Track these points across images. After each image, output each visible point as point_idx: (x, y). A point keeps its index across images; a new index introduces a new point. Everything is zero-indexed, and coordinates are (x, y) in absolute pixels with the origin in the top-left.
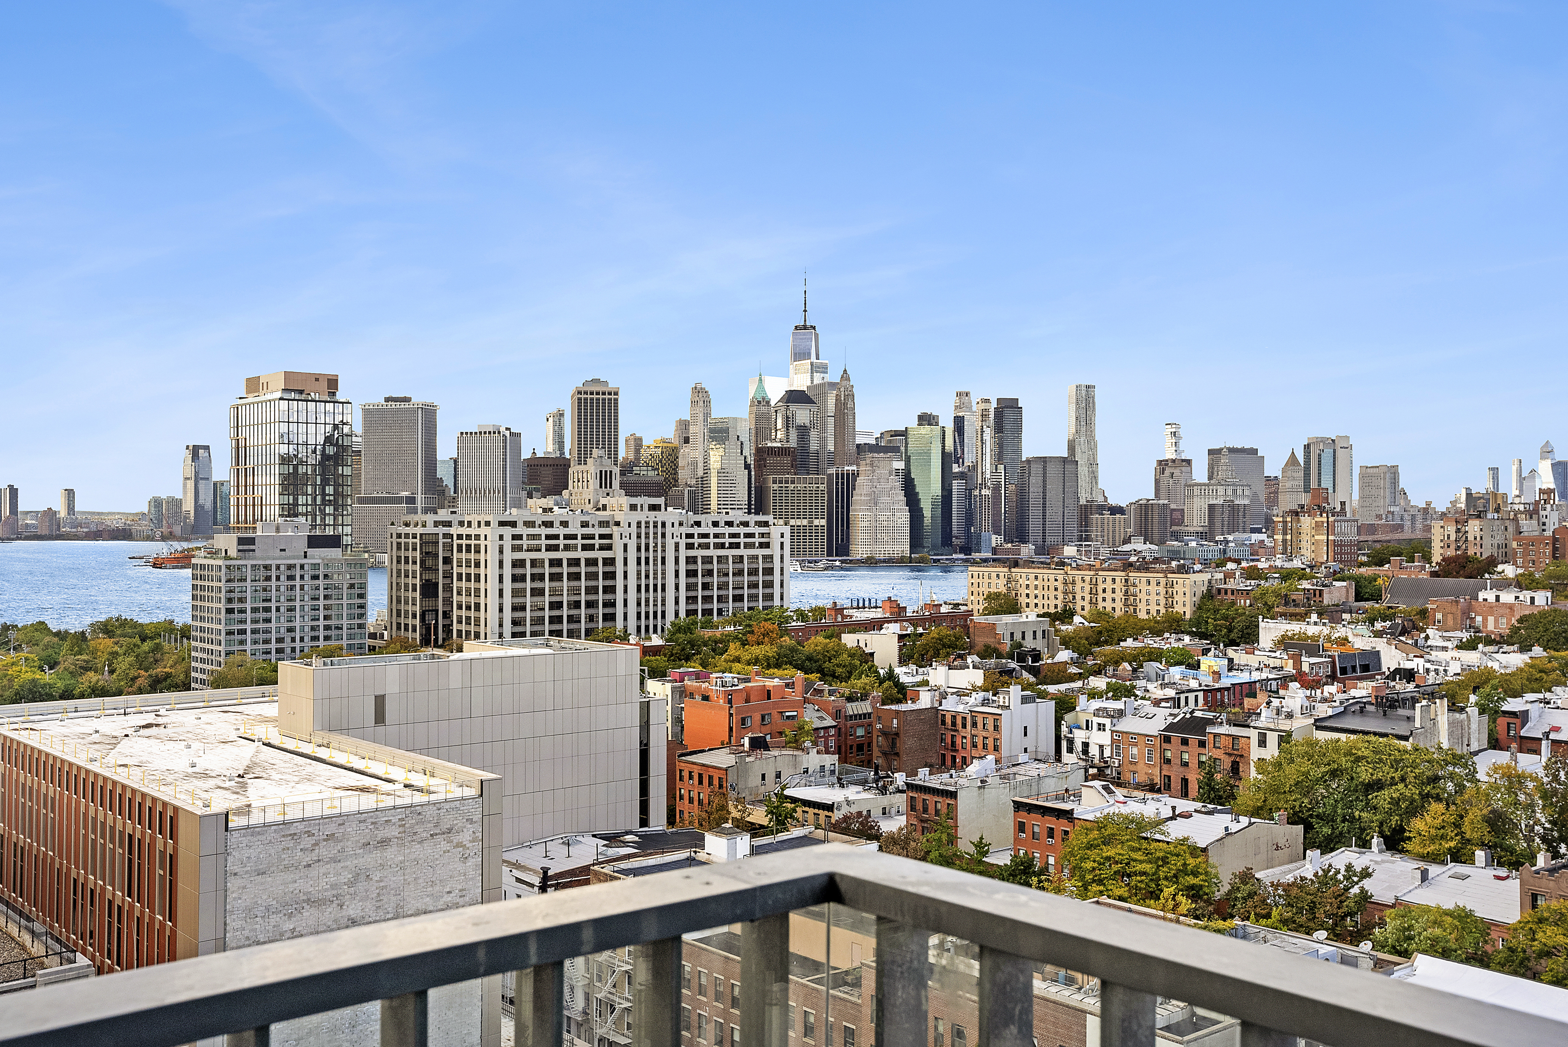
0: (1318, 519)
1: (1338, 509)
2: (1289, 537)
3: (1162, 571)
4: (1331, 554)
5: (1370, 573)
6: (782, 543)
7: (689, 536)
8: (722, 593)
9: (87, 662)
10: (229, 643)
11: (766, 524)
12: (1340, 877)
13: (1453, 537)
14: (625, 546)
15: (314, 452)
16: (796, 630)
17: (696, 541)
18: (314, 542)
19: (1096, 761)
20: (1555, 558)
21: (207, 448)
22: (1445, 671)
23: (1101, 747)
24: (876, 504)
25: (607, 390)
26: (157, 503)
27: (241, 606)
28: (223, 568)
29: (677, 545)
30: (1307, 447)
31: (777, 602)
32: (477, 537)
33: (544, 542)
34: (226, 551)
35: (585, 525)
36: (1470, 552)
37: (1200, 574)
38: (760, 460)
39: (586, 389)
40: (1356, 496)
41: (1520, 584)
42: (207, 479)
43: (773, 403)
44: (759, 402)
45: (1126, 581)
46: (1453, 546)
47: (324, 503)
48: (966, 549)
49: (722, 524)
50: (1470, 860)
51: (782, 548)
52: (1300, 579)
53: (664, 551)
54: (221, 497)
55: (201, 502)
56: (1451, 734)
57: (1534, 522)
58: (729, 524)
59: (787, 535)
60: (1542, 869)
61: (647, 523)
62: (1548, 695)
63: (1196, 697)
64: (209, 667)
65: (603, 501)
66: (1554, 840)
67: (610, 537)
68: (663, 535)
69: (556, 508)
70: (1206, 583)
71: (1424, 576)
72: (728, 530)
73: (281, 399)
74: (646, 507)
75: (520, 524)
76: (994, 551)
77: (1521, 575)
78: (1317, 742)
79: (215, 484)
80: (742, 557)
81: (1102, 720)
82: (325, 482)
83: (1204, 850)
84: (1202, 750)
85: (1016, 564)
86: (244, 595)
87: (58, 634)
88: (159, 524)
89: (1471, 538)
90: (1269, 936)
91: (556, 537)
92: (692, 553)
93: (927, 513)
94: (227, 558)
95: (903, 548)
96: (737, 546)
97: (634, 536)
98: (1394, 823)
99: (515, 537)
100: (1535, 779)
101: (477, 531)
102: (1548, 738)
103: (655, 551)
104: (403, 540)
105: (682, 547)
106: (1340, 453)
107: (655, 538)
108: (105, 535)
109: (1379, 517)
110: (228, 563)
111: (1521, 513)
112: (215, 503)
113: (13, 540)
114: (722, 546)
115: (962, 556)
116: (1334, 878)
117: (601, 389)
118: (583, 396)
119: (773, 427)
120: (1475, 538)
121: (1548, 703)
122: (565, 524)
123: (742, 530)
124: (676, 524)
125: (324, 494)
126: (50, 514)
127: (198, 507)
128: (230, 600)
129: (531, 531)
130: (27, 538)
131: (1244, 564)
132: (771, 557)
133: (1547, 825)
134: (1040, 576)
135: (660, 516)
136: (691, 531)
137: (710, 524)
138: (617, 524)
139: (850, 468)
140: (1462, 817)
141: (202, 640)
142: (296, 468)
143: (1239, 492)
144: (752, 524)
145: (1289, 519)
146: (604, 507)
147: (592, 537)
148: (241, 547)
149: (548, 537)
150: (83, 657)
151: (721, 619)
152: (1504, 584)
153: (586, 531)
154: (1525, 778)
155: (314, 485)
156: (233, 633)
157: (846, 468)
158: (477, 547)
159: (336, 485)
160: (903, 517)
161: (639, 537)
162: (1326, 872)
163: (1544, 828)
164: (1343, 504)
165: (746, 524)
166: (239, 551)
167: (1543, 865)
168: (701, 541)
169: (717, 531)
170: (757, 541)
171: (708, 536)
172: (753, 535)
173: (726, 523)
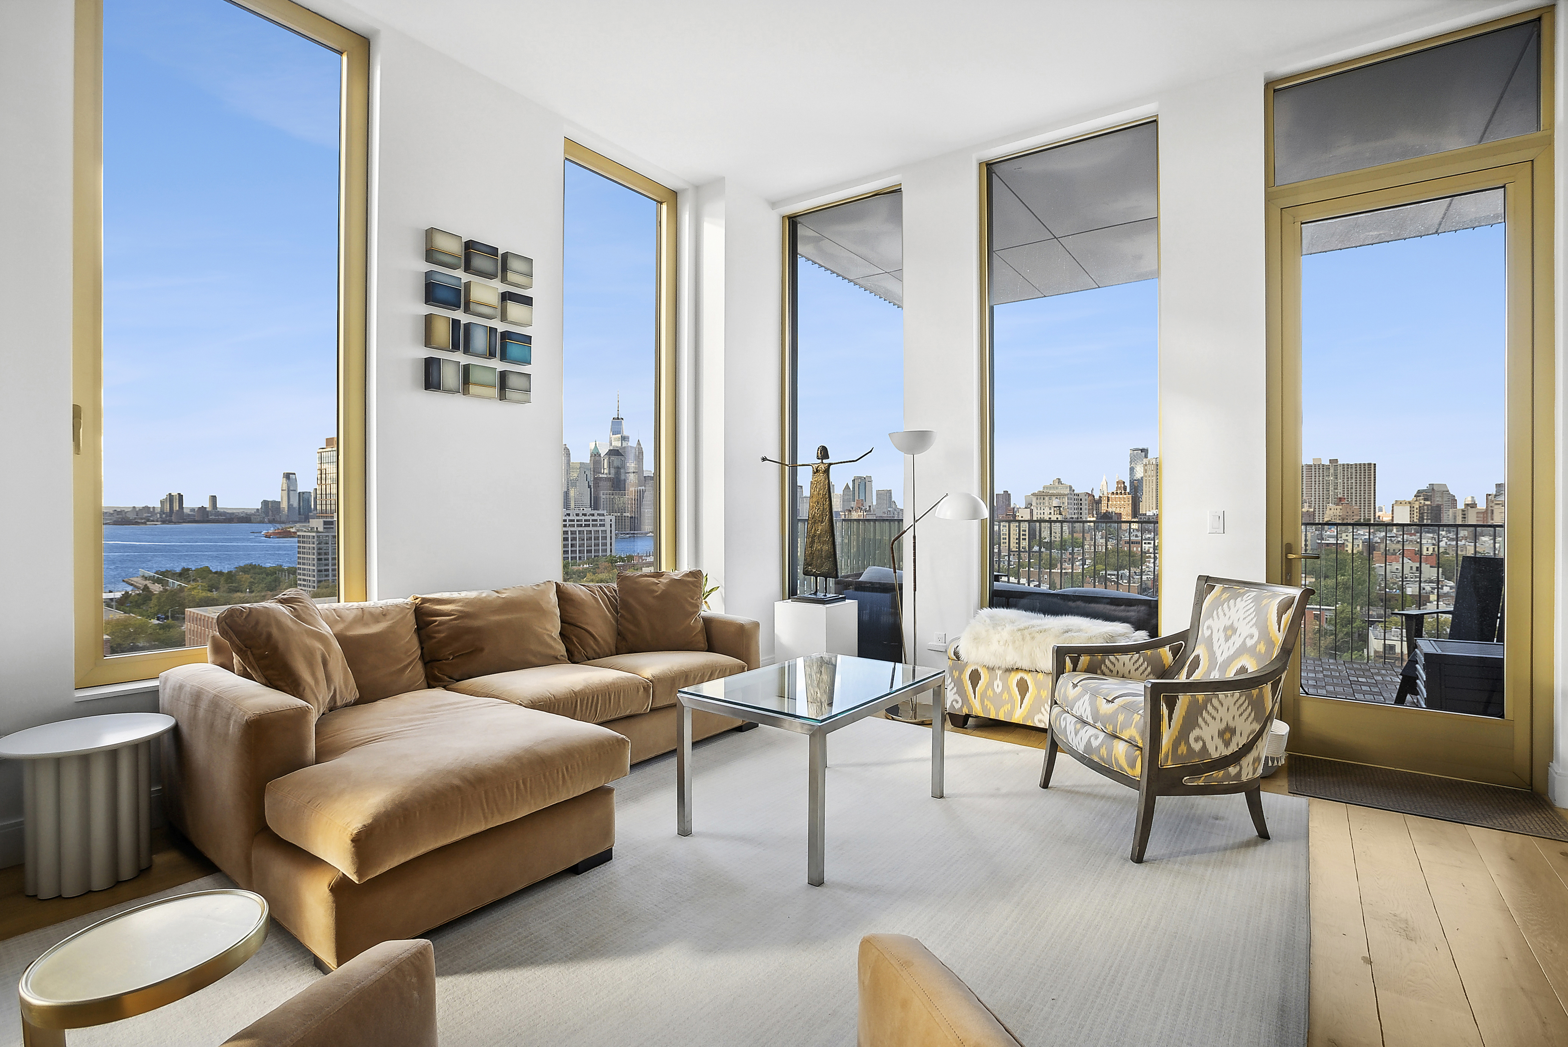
0: (859, 513)
1: (868, 509)
6: (611, 524)
7: (565, 521)
8: (581, 548)
9: (236, 587)
10: (319, 576)
11: (603, 515)
16: (620, 566)
17: (568, 523)
21: (294, 474)
26: (265, 503)
27: (326, 557)
28: (315, 537)
30: (854, 481)
31: (608, 553)
34: (317, 528)
38: (596, 484)
40: (874, 503)
42: (295, 490)
43: (602, 456)
44: (595, 455)
49: (581, 515)
51: (611, 527)
54: (303, 500)
55: (291, 503)
58: (585, 515)
59: (613, 520)
72: (584, 518)
79: (299, 493)
80: (591, 531)
86: (327, 551)
87: (216, 573)
88: (267, 514)
92: (566, 529)
94: (317, 532)
96: (589, 525)
106: (867, 483)
108: (235, 520)
109: (884, 513)
110: (318, 534)
112: (299, 503)
113: (181, 523)
114: (581, 526)
119: (602, 467)
123: (591, 518)
126: (203, 509)
127: (290, 506)
128: (319, 554)
130: (189, 522)
132: (605, 531)
136: (565, 518)
137: (575, 515)
139: (641, 488)
141: (304, 575)
144: (596, 515)
148: (325, 526)
150: (233, 585)
151: (581, 561)
156: (322, 571)
157: (639, 488)
164: (870, 506)
165: (593, 515)
166: (324, 528)
168: (570, 523)
169: (578, 518)
170: (598, 523)
171: (573, 521)
172: (596, 520)
173: (583, 514)
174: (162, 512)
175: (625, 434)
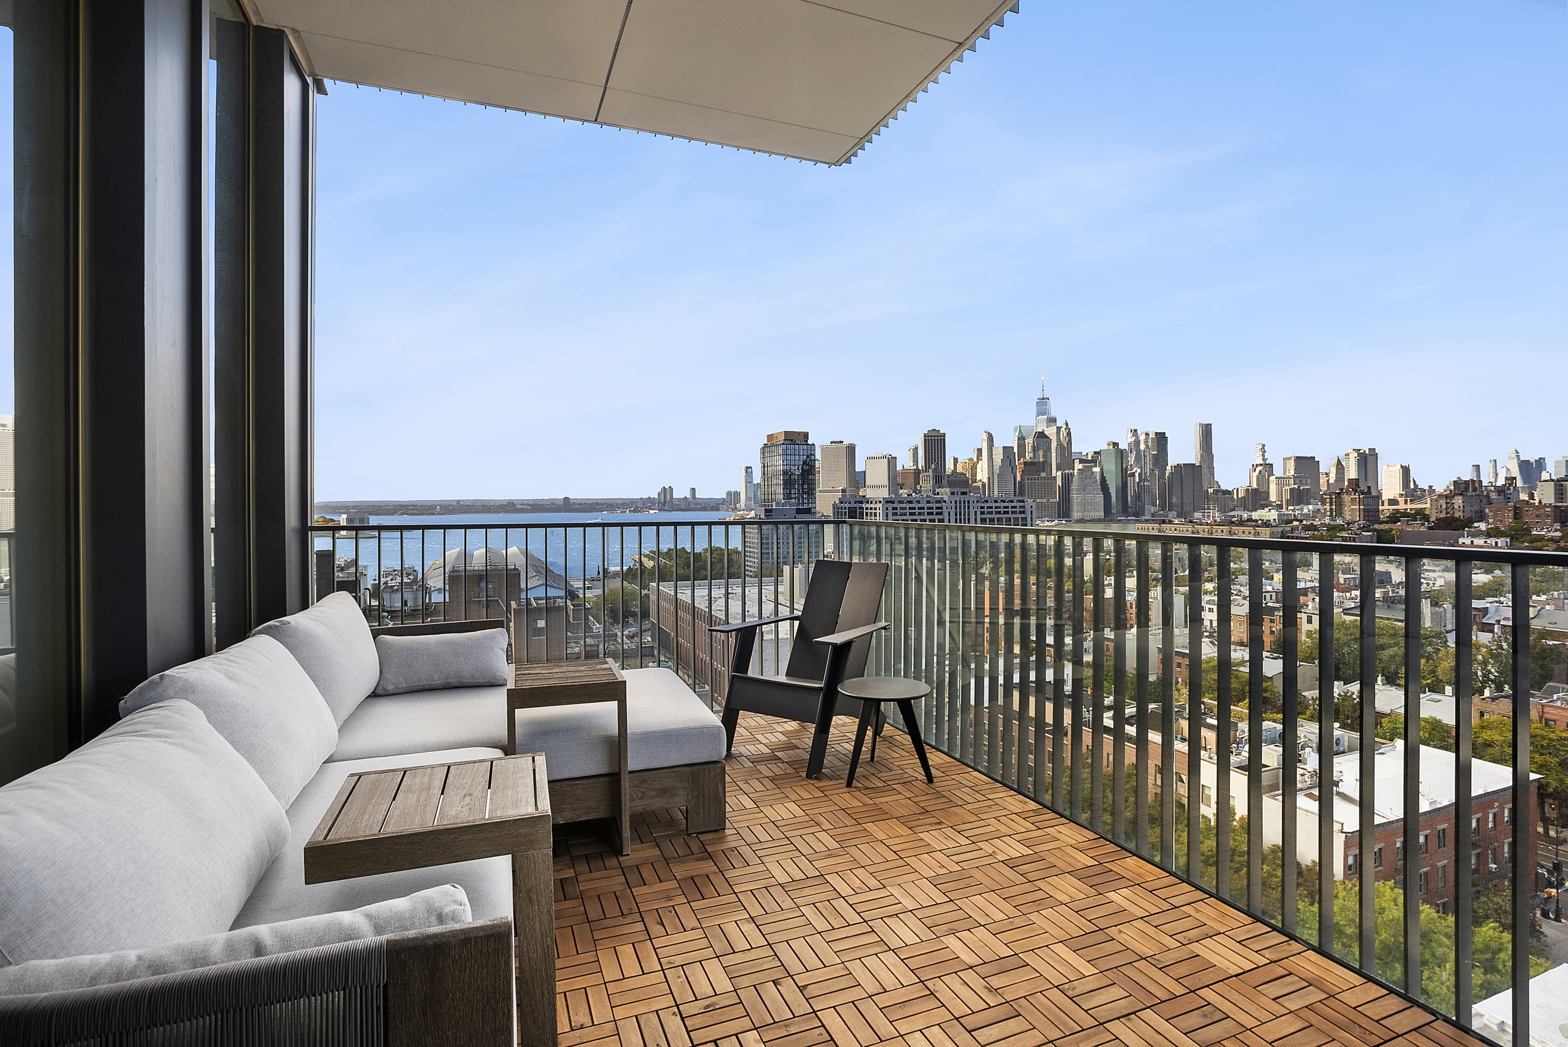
0: (1353, 496)
1: (1366, 491)
2: (1334, 507)
3: (1252, 526)
4: (1362, 516)
5: (1387, 527)
6: (1032, 511)
7: (982, 508)
11: (1023, 501)
12: (1354, 696)
13: (1444, 507)
14: (949, 513)
15: (798, 469)
17: (986, 510)
18: (799, 511)
19: (1208, 628)
20: (1515, 518)
21: (751, 467)
22: (1434, 584)
23: (1211, 621)
24: (1084, 491)
25: (939, 435)
26: (730, 493)
29: (976, 512)
30: (1348, 454)
32: (875, 509)
33: (908, 511)
35: (928, 502)
36: (1457, 515)
37: (1276, 528)
38: (1021, 468)
39: (930, 435)
41: (1488, 534)
42: (751, 482)
43: (1027, 439)
44: (1020, 438)
45: (1230, 531)
46: (1444, 512)
47: (804, 493)
48: (1137, 514)
49: (999, 501)
50: (1442, 692)
51: (1032, 514)
52: (1340, 531)
53: (969, 515)
54: (757, 490)
55: (748, 493)
56: (1432, 620)
57: (1502, 497)
58: (1004, 502)
59: (1034, 507)
60: (1488, 698)
61: (960, 501)
62: (1502, 599)
63: (1271, 595)
64: (754, 570)
65: (937, 490)
66: (1501, 682)
67: (941, 508)
68: (969, 507)
69: (914, 494)
70: (1280, 533)
71: (1423, 529)
72: (1003, 505)
73: (783, 444)
74: (959, 493)
75: (896, 502)
76: (1153, 515)
77: (1491, 528)
78: (1344, 621)
79: (755, 484)
80: (1010, 518)
81: (1211, 607)
82: (803, 483)
83: (1271, 678)
84: (1272, 624)
85: (1164, 522)
87: (689, 554)
88: (731, 503)
89: (1456, 507)
90: (1304, 724)
91: (914, 508)
92: (983, 516)
93: (1113, 495)
95: (1101, 514)
96: (1008, 513)
97: (954, 508)
98: (1393, 669)
99: (894, 509)
100: (1487, 647)
101: (875, 506)
102: (1499, 624)
103: (964, 515)
104: (840, 510)
105: (978, 513)
107: (964, 509)
108: (708, 509)
111: (1493, 491)
112: (755, 493)
114: (999, 513)
115: (1134, 518)
116: (1351, 696)
117: (936, 434)
118: (927, 438)
119: (1028, 449)
120: (1460, 507)
121: (1502, 603)
122: (918, 502)
124: (975, 502)
125: (803, 489)
126: (686, 499)
129: (902, 505)
130: (677, 510)
131: (1304, 522)
132: (1026, 518)
133: (1496, 674)
134: (1178, 529)
135: (967, 498)
136: (983, 505)
138: (945, 502)
139: (1070, 472)
140: (1436, 667)
141: (750, 557)
142: (790, 476)
143: (1304, 481)
144: (1015, 501)
145: (1334, 497)
146: (938, 494)
147: (932, 508)
149: (910, 509)
152: (1478, 534)
153: (928, 505)
154: (1480, 646)
155: (799, 484)
157: (1066, 472)
158: (875, 513)
159: (808, 484)
160: (1100, 498)
161: (956, 508)
162: (1346, 693)
163: (1496, 676)
164: (1369, 488)
165: (1012, 501)
167: (1489, 695)
168: (988, 510)
169: (997, 505)
170: (1018, 510)
171: (991, 508)
172: (1015, 507)
173: (1001, 501)
174: (659, 502)
175: (1053, 415)
